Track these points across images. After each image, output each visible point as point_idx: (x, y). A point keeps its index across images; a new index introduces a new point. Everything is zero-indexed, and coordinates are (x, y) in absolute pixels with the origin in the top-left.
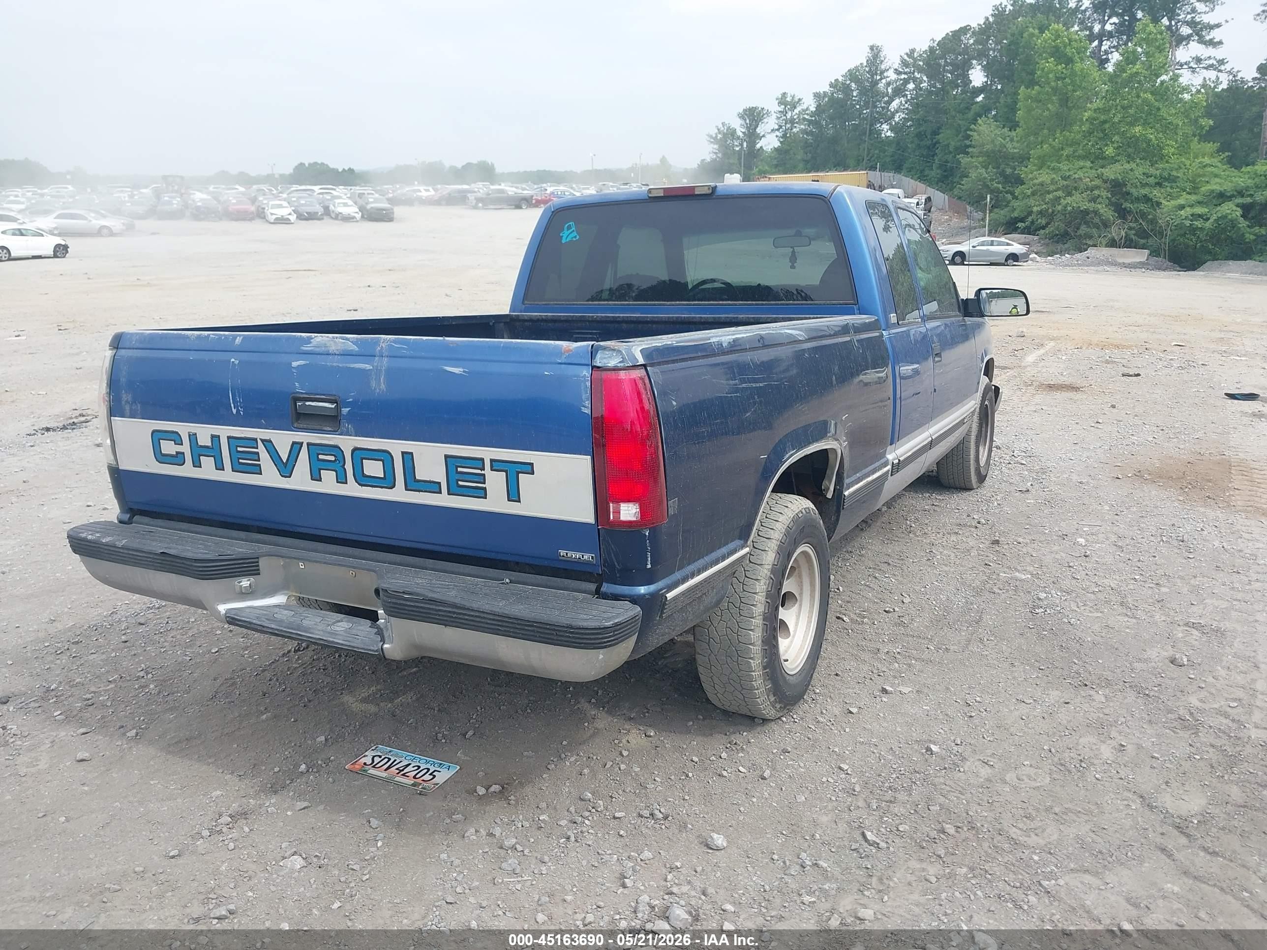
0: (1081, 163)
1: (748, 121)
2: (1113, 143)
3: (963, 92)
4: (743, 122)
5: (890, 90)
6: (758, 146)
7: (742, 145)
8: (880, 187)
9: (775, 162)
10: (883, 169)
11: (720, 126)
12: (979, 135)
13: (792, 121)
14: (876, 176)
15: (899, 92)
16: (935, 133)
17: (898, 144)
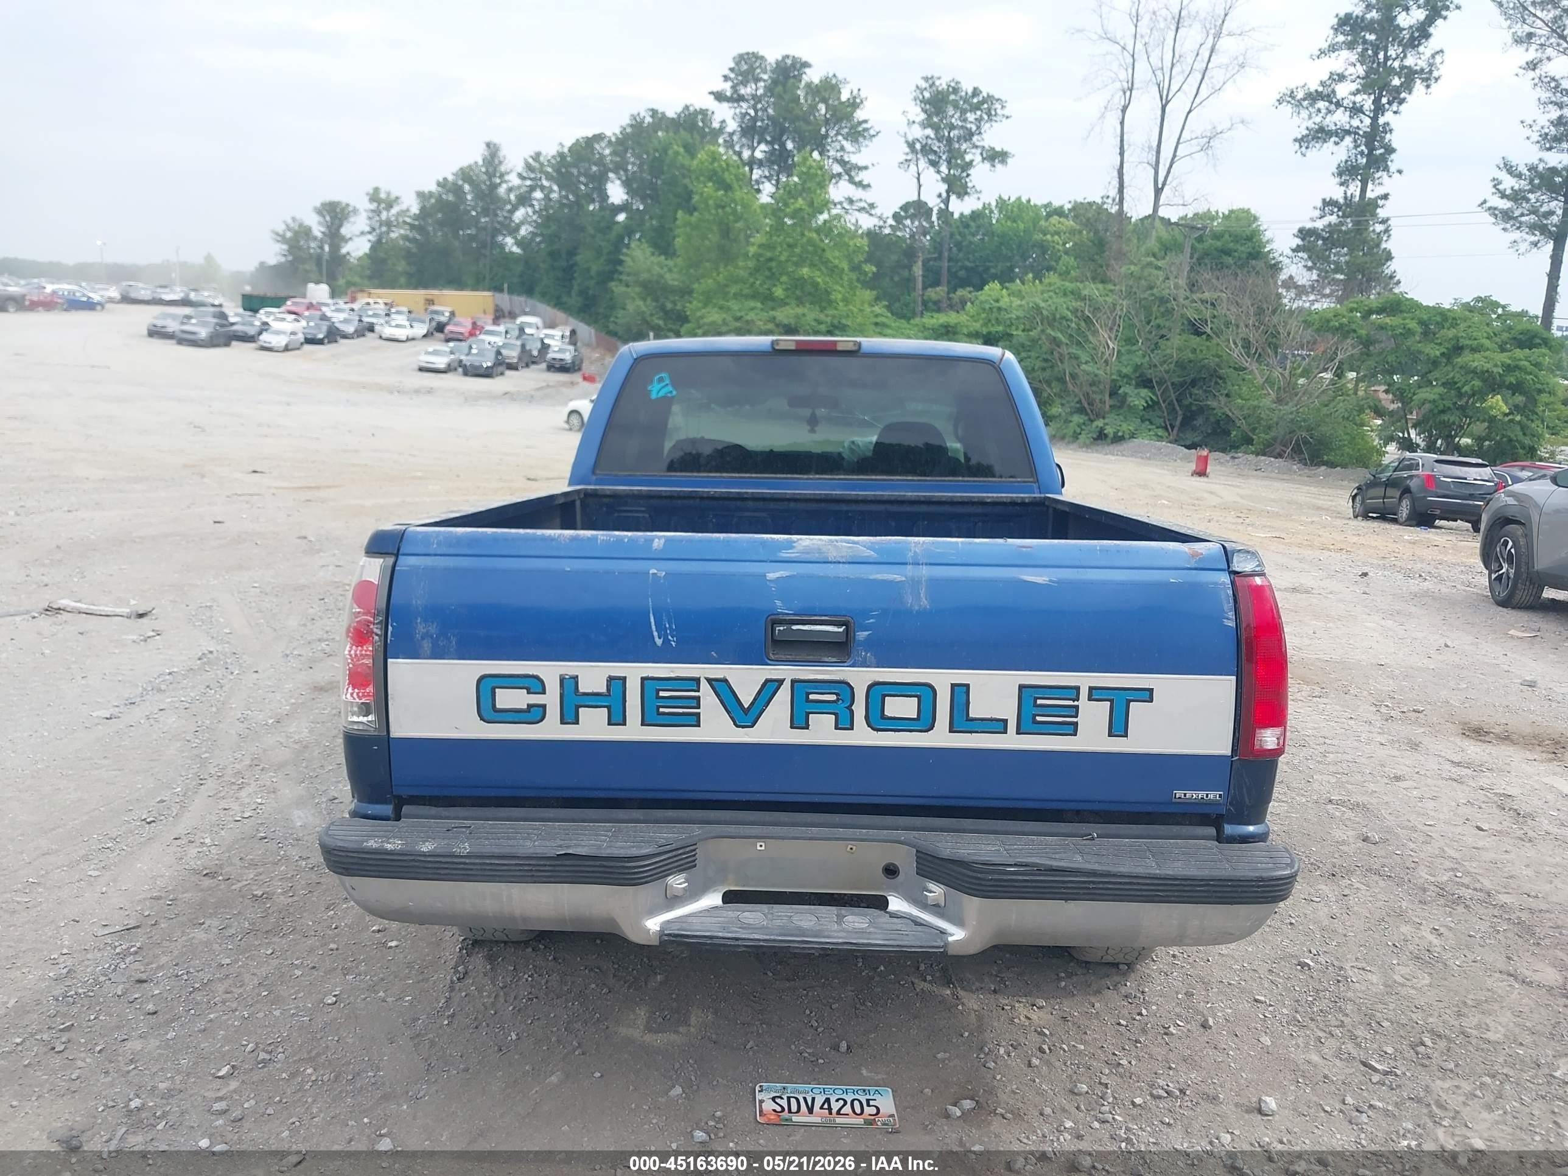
0: (752, 304)
1: (328, 218)
2: (781, 283)
3: (602, 208)
4: (321, 219)
5: (512, 197)
6: (344, 251)
7: (321, 248)
8: (510, 313)
9: (368, 272)
10: (511, 291)
11: (290, 221)
12: (634, 261)
13: (388, 224)
14: (504, 300)
15: (524, 200)
16: (572, 253)
17: (527, 262)
